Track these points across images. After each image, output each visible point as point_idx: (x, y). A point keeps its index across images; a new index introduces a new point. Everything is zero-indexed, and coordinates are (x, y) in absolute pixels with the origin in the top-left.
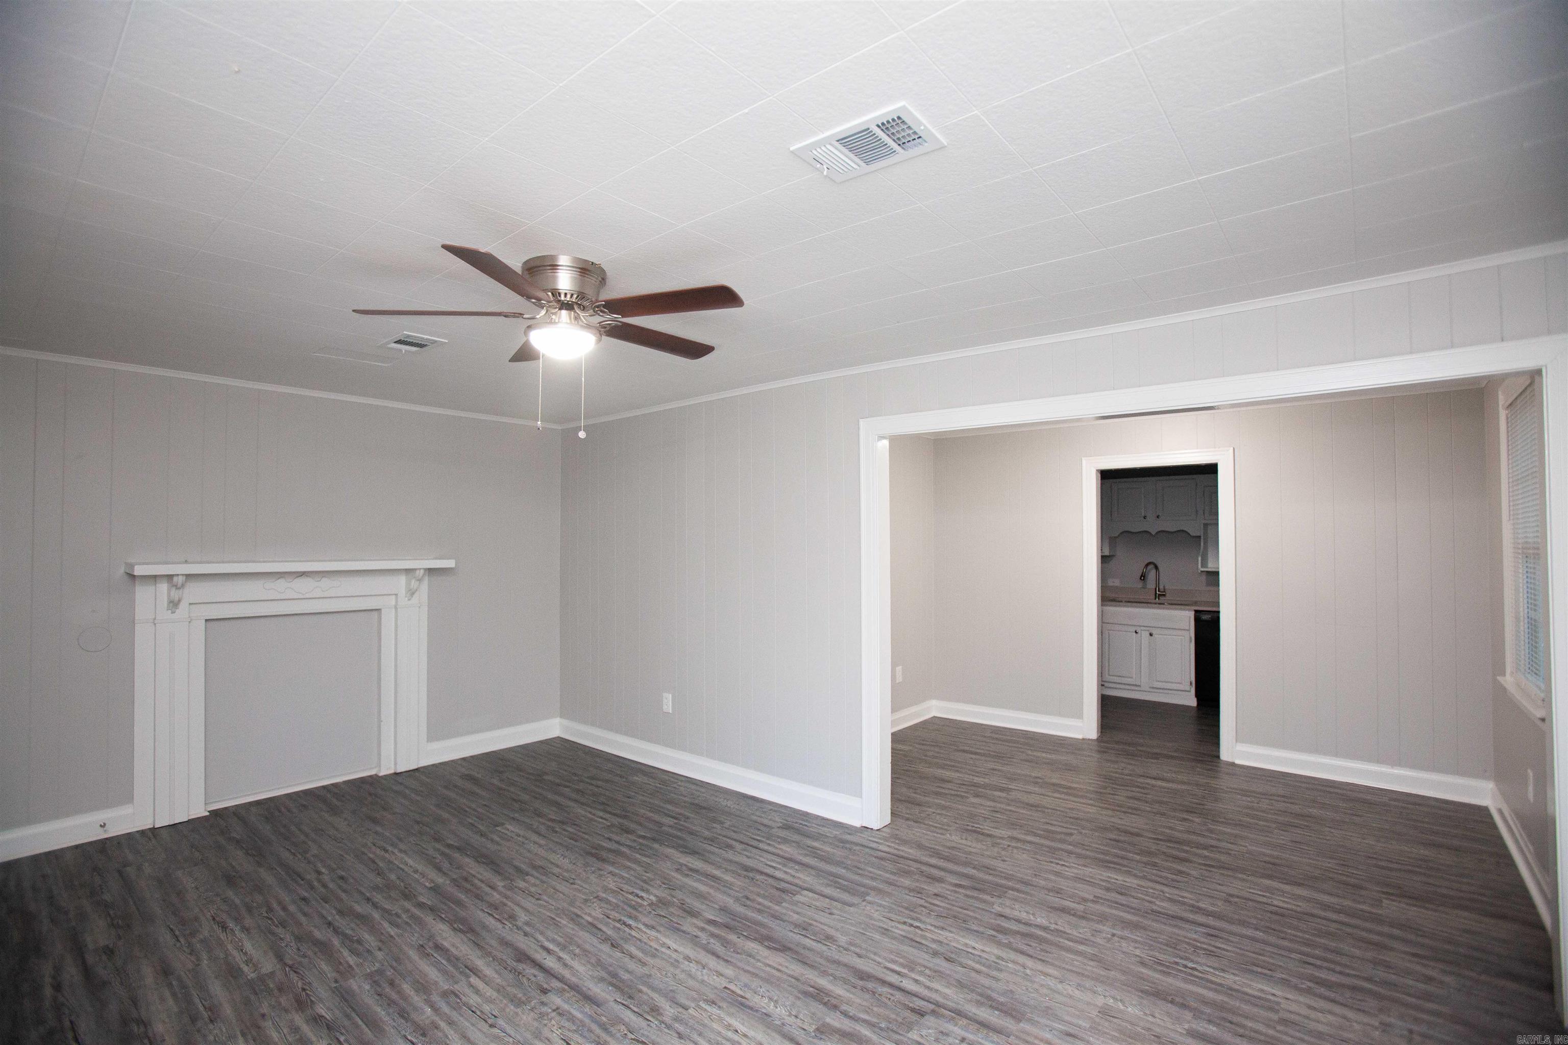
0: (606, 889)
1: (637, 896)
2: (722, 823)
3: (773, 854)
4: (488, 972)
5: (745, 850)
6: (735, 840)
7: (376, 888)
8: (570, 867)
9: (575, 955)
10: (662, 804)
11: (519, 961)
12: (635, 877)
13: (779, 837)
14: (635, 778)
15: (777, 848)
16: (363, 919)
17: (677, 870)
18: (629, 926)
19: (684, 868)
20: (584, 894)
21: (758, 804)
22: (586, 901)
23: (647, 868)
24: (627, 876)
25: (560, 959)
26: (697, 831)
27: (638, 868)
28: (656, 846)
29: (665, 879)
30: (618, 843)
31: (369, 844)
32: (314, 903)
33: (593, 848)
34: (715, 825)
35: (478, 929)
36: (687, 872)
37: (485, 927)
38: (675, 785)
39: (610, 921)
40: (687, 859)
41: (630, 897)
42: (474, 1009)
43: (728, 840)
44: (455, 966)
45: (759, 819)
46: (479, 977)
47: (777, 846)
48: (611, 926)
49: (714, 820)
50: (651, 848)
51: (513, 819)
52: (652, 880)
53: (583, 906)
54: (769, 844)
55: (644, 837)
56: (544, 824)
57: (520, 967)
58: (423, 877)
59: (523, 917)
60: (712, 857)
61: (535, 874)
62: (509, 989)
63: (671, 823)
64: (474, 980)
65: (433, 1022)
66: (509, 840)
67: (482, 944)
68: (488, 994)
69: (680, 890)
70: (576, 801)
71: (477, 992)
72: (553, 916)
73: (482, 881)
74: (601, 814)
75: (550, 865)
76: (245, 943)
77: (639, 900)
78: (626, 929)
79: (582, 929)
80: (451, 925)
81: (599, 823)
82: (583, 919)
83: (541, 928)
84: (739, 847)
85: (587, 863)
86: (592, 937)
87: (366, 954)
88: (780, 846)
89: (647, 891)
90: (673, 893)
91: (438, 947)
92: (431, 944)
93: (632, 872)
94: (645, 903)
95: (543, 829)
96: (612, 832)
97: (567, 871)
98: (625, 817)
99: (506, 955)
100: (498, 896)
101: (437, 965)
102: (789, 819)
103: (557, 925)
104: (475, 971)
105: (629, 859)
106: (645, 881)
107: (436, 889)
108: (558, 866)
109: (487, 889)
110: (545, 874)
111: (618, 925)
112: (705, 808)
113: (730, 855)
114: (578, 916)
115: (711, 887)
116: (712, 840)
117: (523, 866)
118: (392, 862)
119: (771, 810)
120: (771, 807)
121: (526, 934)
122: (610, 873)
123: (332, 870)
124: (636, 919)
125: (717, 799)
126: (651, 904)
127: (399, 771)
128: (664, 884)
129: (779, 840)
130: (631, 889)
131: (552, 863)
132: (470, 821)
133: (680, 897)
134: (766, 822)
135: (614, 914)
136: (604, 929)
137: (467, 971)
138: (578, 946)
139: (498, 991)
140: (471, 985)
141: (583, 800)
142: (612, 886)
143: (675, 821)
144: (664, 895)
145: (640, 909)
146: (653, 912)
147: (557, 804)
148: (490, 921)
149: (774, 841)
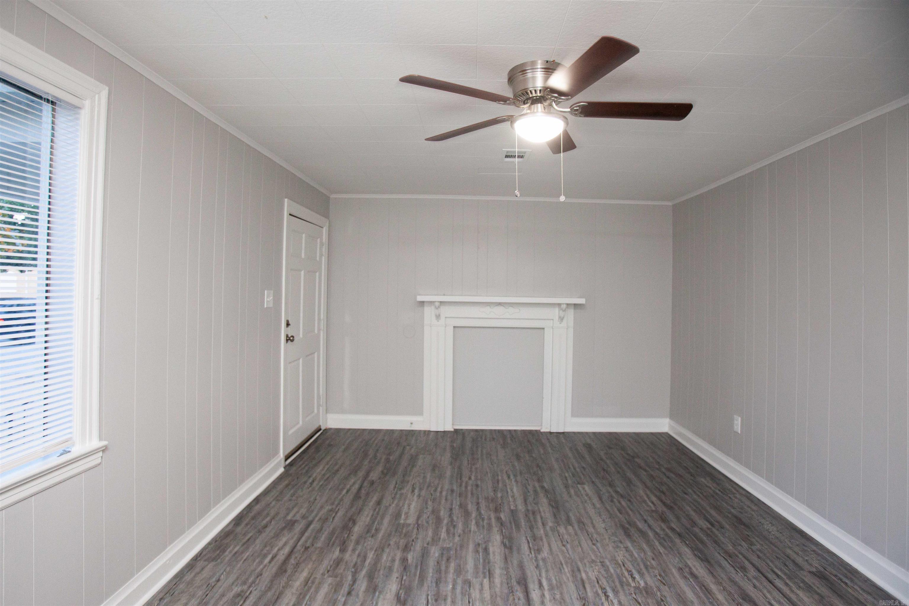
0: (614, 560)
1: (632, 575)
2: (752, 544)
3: (784, 595)
4: (497, 581)
5: (756, 578)
6: (754, 565)
7: (487, 499)
8: (602, 531)
9: (554, 598)
10: (708, 508)
11: (519, 583)
12: (642, 559)
13: (803, 581)
14: (703, 480)
15: (793, 591)
16: (467, 514)
17: (680, 569)
18: (607, 597)
19: (687, 570)
20: (596, 556)
21: (803, 541)
22: (593, 561)
23: (657, 556)
24: (636, 556)
25: (543, 596)
26: (723, 543)
27: (649, 553)
28: (678, 541)
29: (664, 572)
30: (650, 526)
31: (505, 471)
32: (454, 494)
33: (629, 523)
34: (743, 543)
35: (515, 549)
36: (686, 574)
37: (519, 550)
38: (731, 496)
39: (597, 585)
40: (695, 563)
41: (626, 574)
42: (471, 601)
43: (746, 562)
44: (484, 568)
45: (794, 556)
46: (490, 581)
47: (795, 590)
48: (595, 590)
49: (746, 539)
50: (672, 541)
51: (593, 482)
52: (653, 567)
53: (587, 564)
54: (787, 584)
55: (673, 529)
56: (609, 492)
57: (517, 588)
58: (513, 502)
59: (545, 553)
60: (719, 570)
61: (576, 527)
62: (498, 599)
63: (704, 527)
64: (486, 581)
65: (446, 596)
66: (578, 496)
67: (509, 560)
68: (485, 595)
69: (669, 588)
70: (644, 483)
71: (481, 590)
72: (563, 563)
73: (542, 518)
74: (654, 499)
75: (590, 525)
76: (414, 502)
77: (630, 580)
78: (603, 598)
79: (573, 582)
80: (503, 539)
81: (648, 506)
82: (581, 574)
83: (549, 568)
84: (752, 572)
85: (615, 533)
86: (575, 591)
87: (451, 535)
88: (798, 592)
89: (642, 575)
90: (662, 587)
91: (486, 550)
92: (484, 546)
93: (642, 555)
94: (633, 584)
95: (605, 497)
96: (652, 517)
97: (598, 533)
98: (670, 508)
99: (515, 573)
100: (542, 531)
101: (476, 560)
102: (829, 568)
103: (561, 570)
104: (491, 575)
105: (648, 542)
106: (646, 567)
107: (513, 513)
108: (594, 527)
109: (540, 524)
110: (581, 529)
111: (600, 591)
112: (744, 524)
113: (738, 577)
114: (579, 570)
115: (699, 597)
116: (729, 555)
117: (573, 518)
118: (506, 486)
119: (814, 551)
120: (814, 548)
121: (537, 567)
122: (626, 548)
123: (476, 479)
124: (616, 592)
125: (763, 521)
126: (637, 588)
127: (552, 431)
128: (660, 575)
129: (801, 585)
130: (631, 567)
131: (592, 523)
132: (567, 475)
133: (665, 593)
134: (799, 560)
135: (604, 582)
136: (588, 589)
137: (487, 573)
138: (561, 594)
139: (492, 596)
140: (482, 584)
141: (649, 484)
142: (619, 559)
143: (710, 526)
144: (653, 585)
145: (625, 587)
146: (634, 595)
147: (629, 482)
148: (525, 547)
149: (795, 583)
